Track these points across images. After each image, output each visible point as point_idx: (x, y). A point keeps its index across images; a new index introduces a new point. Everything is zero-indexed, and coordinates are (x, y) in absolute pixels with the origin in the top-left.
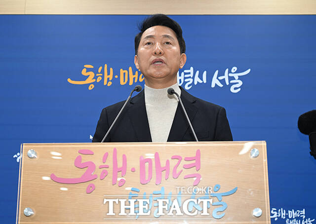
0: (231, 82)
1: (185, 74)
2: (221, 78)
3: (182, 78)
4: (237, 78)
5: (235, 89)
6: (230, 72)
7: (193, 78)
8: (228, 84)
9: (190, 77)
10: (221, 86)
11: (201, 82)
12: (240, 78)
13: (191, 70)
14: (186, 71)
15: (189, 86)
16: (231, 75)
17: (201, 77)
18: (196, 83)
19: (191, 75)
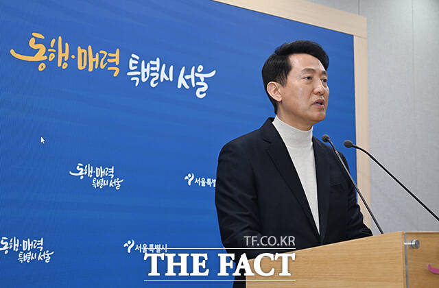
0: (198, 84)
1: (151, 66)
2: (187, 77)
3: (148, 71)
4: (202, 80)
5: (201, 93)
6: (196, 71)
7: (159, 73)
8: (194, 86)
9: (156, 71)
10: (187, 87)
11: (167, 79)
12: (206, 80)
13: (157, 62)
14: (152, 62)
15: (155, 82)
16: (197, 75)
17: (167, 73)
18: (162, 80)
19: (157, 69)
